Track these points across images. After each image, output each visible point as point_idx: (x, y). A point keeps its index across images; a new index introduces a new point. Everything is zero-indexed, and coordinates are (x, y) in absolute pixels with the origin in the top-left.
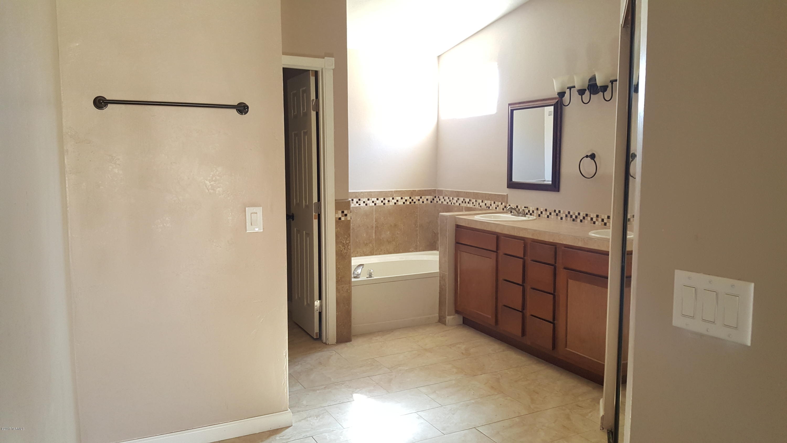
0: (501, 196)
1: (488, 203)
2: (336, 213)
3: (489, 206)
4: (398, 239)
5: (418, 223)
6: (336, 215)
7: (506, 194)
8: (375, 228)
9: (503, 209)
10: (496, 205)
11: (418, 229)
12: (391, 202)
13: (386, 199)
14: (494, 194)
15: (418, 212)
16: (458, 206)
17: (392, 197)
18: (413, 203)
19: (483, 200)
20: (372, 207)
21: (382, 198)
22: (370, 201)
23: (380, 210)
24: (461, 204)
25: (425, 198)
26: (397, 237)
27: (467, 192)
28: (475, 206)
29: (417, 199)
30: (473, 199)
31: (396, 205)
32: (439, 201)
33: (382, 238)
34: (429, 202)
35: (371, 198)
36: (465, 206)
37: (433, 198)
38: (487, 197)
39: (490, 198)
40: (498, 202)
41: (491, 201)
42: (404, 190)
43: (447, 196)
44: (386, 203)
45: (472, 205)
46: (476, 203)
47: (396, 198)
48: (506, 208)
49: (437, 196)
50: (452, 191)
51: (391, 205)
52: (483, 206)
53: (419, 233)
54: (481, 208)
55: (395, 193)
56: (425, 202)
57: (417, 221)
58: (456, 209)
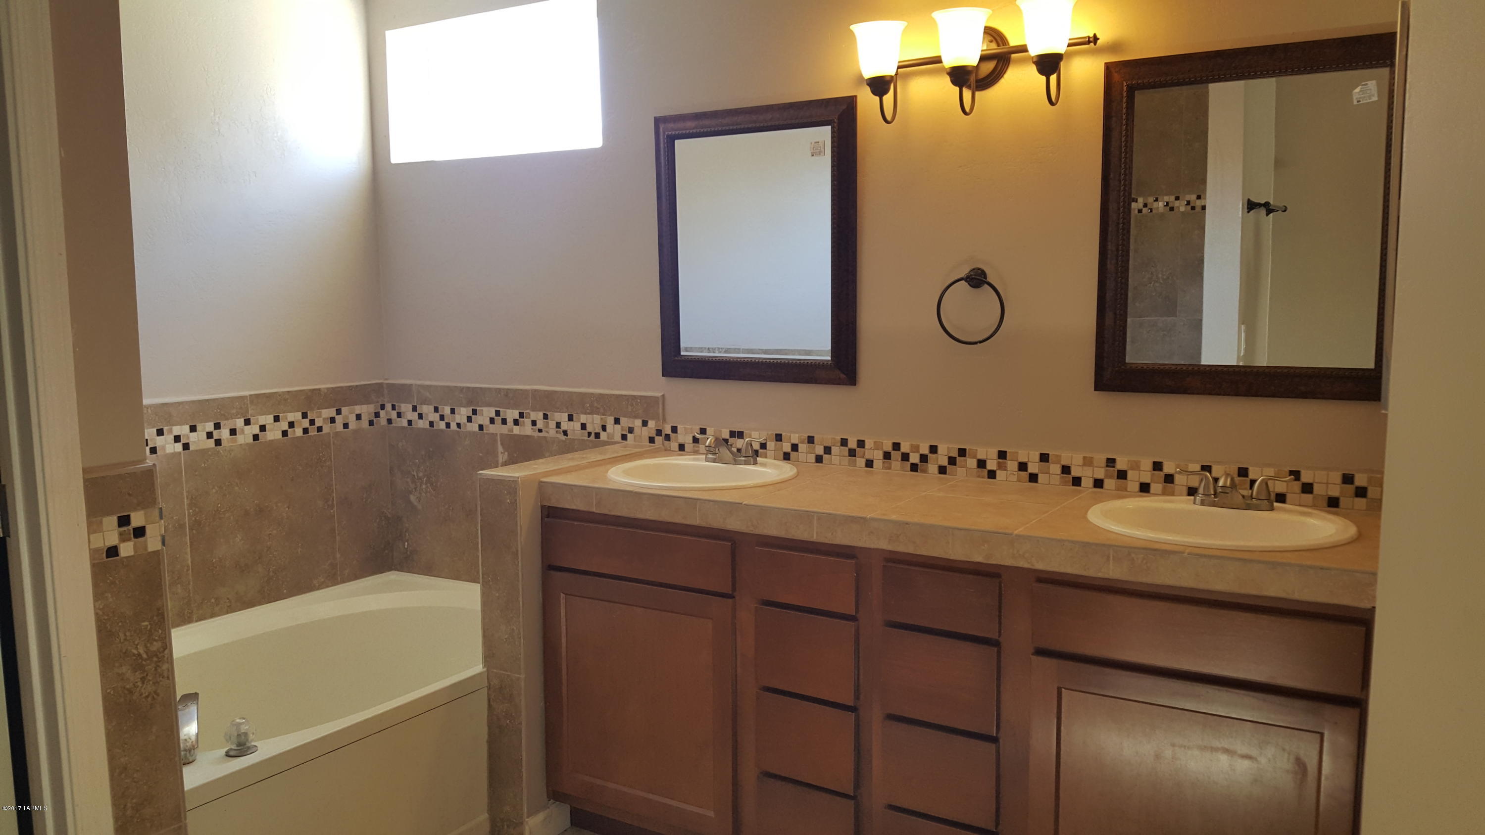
0: (639, 401)
1: (594, 422)
2: (93, 526)
3: (598, 429)
4: (270, 553)
5: (334, 495)
6: (92, 536)
7: (657, 394)
8: (191, 529)
9: (652, 440)
10: (622, 427)
11: (334, 511)
12: (240, 434)
13: (225, 425)
14: (614, 395)
15: (331, 458)
16: (474, 432)
17: (242, 416)
18: (314, 432)
19: (574, 415)
20: (176, 455)
21: (209, 421)
22: (165, 438)
23: (203, 465)
24: (486, 426)
25: (351, 413)
26: (270, 548)
27: (509, 389)
28: (543, 431)
29: (328, 418)
30: (533, 411)
31: (260, 441)
32: (399, 419)
33: (217, 559)
34: (365, 423)
35: (171, 427)
36: (501, 433)
37: (375, 410)
38: (588, 405)
39: (599, 406)
40: (632, 419)
41: (603, 415)
42: (283, 392)
43: (431, 404)
44: (223, 439)
45: (532, 429)
46: (548, 423)
47: (258, 419)
48: (661, 437)
49: (388, 402)
50: (448, 387)
51: (241, 444)
52: (574, 430)
53: (338, 526)
54: (566, 439)
55: (252, 402)
56: (353, 425)
57: (330, 489)
58: (467, 442)
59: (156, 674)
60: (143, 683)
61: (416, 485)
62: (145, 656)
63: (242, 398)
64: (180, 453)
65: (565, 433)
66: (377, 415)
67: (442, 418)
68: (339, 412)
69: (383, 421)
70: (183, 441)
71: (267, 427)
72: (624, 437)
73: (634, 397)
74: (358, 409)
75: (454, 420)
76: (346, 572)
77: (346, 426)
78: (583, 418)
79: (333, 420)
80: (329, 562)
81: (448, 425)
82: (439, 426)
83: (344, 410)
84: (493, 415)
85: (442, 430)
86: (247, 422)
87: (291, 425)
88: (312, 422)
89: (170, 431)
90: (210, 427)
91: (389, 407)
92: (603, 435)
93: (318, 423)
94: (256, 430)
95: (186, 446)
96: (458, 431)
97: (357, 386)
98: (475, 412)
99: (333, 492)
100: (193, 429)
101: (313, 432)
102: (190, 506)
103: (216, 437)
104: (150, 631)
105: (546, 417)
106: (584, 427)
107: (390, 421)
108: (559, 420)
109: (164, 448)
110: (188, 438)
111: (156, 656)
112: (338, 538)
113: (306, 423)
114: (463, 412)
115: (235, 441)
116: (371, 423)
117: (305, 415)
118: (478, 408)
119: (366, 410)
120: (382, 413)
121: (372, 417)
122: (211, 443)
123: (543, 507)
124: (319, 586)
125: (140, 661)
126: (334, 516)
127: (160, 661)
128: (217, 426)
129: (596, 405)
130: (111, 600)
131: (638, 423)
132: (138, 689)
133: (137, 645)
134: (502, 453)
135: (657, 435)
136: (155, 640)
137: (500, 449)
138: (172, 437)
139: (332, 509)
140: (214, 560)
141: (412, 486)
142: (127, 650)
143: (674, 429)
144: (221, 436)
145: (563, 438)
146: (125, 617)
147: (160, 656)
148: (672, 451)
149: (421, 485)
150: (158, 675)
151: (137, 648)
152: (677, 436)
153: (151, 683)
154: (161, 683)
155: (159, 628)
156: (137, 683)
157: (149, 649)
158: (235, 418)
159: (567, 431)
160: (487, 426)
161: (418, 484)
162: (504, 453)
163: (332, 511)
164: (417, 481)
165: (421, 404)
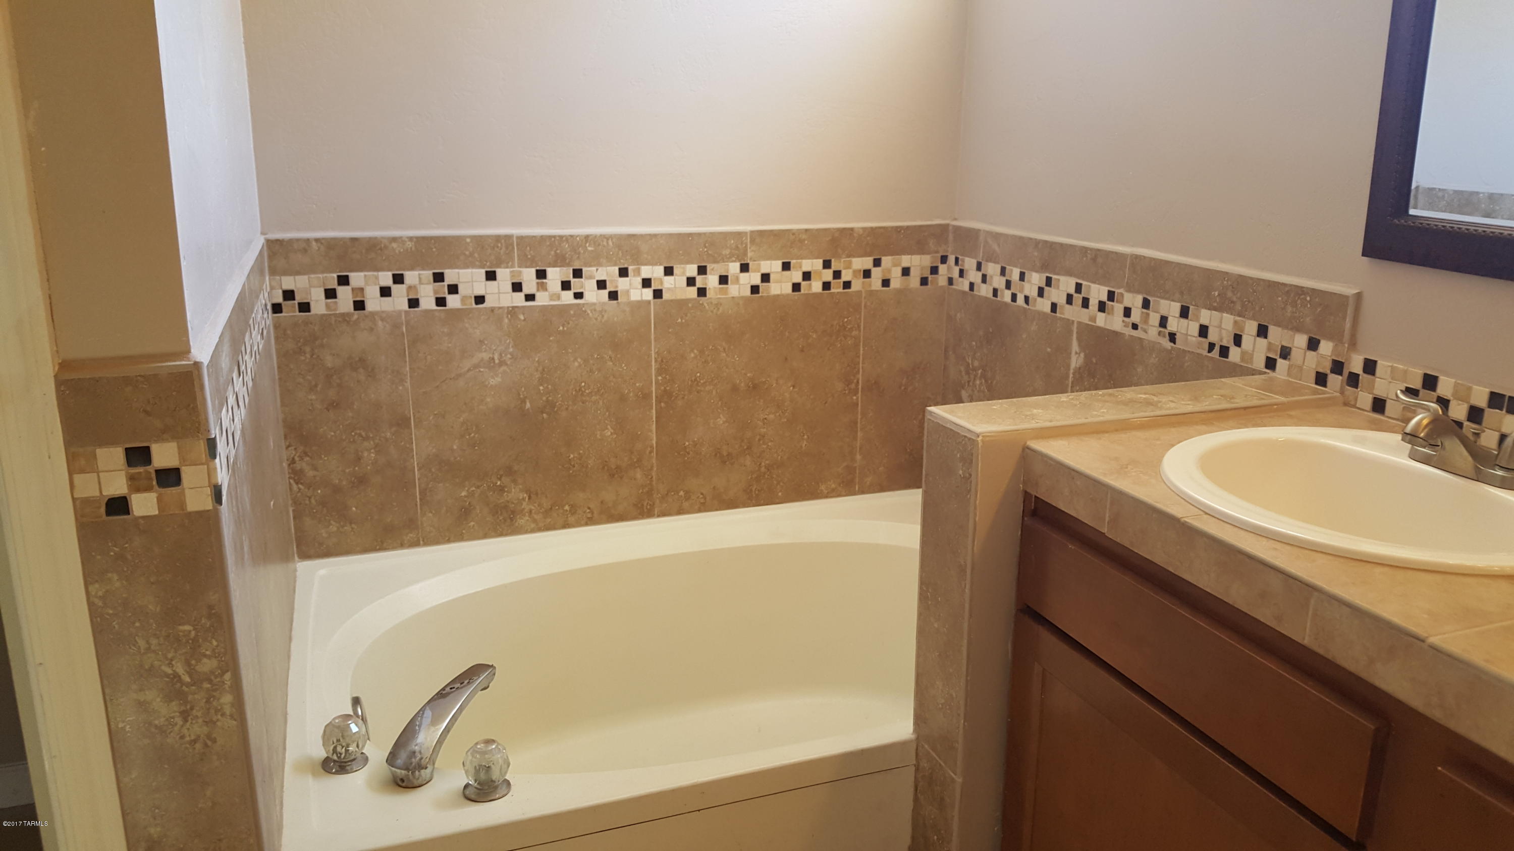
0: (1308, 298)
1: (1222, 326)
2: (79, 460)
3: (1228, 341)
4: (764, 443)
5: (860, 376)
6: (77, 478)
7: (1349, 291)
8: (659, 401)
9: (1321, 379)
10: (1270, 343)
11: (857, 399)
12: (733, 283)
13: (713, 269)
14: (1264, 280)
15: (859, 326)
16: (1045, 314)
17: (738, 259)
18: (840, 288)
19: (1191, 308)
20: (642, 305)
21: (693, 263)
22: (630, 280)
23: (680, 320)
24: (1060, 306)
25: (895, 265)
26: (764, 436)
27: (1099, 250)
28: (1139, 328)
29: (860, 271)
30: (1129, 291)
31: (760, 295)
32: (961, 279)
33: (691, 443)
34: (914, 280)
35: (638, 266)
36: (1080, 320)
37: (932, 264)
38: (1216, 294)
39: (1234, 299)
40: (1291, 333)
41: (1240, 316)
42: (798, 230)
43: (998, 263)
44: (709, 288)
45: (1123, 321)
46: (1148, 315)
47: (759, 265)
48: (1340, 377)
49: (952, 254)
50: (1021, 238)
51: (733, 297)
52: (1187, 335)
53: (861, 418)
54: (1172, 347)
55: (753, 241)
56: (897, 282)
57: (855, 368)
58: (1034, 327)
59: (209, 709)
60: (186, 721)
61: (969, 377)
62: (187, 679)
63: (739, 235)
64: (649, 302)
65: (1172, 337)
66: (934, 270)
67: (1008, 285)
68: (877, 263)
69: (942, 280)
70: (655, 286)
71: (772, 277)
72: (1271, 364)
73: (1301, 291)
74: (906, 260)
75: (1021, 291)
76: (869, 480)
77: (886, 283)
78: (1206, 316)
79: (867, 274)
80: (845, 464)
81: (1014, 297)
82: (1003, 296)
83: (886, 261)
84: (1072, 290)
85: (1006, 304)
86: (745, 268)
87: (807, 276)
88: (837, 275)
89: (638, 272)
90: (692, 270)
91: (951, 259)
92: (1235, 354)
93: (846, 276)
94: (756, 279)
95: (658, 294)
96: (1024, 308)
97: (908, 227)
98: (1049, 281)
99: (858, 372)
100: (669, 271)
101: (836, 288)
102: (660, 371)
103: (699, 283)
104: (195, 640)
105: (1146, 304)
106: (1203, 331)
107: (951, 281)
108: (1165, 313)
109: (627, 292)
110: (662, 283)
111: (210, 681)
112: (860, 434)
113: (828, 275)
114: (1036, 279)
115: (726, 292)
116: (924, 281)
117: (827, 264)
118: (1054, 277)
119: (918, 263)
120: (942, 269)
121: (927, 273)
122: (692, 292)
123: (1027, 495)
124: (828, 493)
125: (178, 685)
126: (858, 404)
127: (215, 690)
128: (702, 270)
129: (1229, 294)
130: (118, 584)
131: (1300, 341)
132: (176, 728)
133: (171, 660)
134: (1076, 353)
135: (1333, 371)
136: (205, 656)
137: (1075, 347)
138: (639, 280)
139: (855, 395)
140: (687, 443)
141: (966, 378)
142: (152, 666)
143: (1370, 367)
144: (706, 284)
145: (1168, 345)
146: (147, 613)
147: (215, 681)
148: (1359, 408)
149: (975, 379)
150: (212, 711)
151: (170, 665)
152: (1374, 382)
153: (200, 720)
154: (219, 724)
155: (213, 638)
156: (173, 718)
157: (193, 669)
158: (727, 262)
159: (1175, 334)
160: (1062, 307)
161: (972, 377)
162: (1079, 354)
163: (855, 398)
164: (971, 372)
165: (987, 261)
